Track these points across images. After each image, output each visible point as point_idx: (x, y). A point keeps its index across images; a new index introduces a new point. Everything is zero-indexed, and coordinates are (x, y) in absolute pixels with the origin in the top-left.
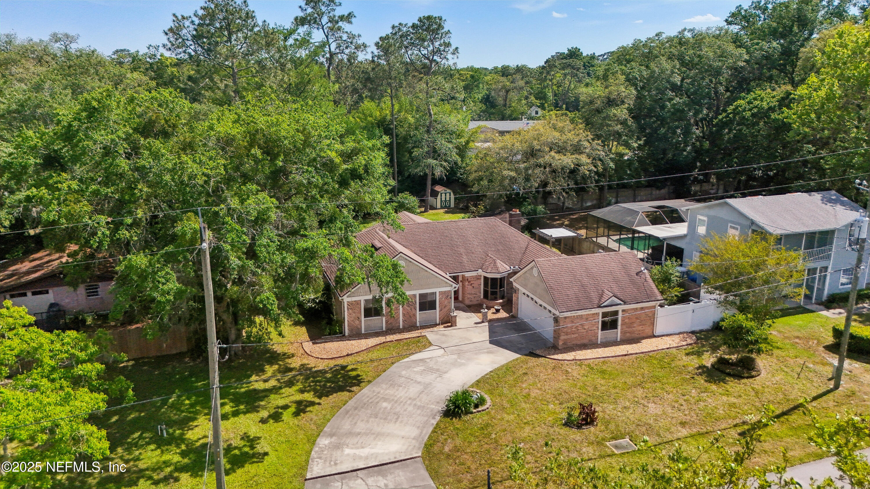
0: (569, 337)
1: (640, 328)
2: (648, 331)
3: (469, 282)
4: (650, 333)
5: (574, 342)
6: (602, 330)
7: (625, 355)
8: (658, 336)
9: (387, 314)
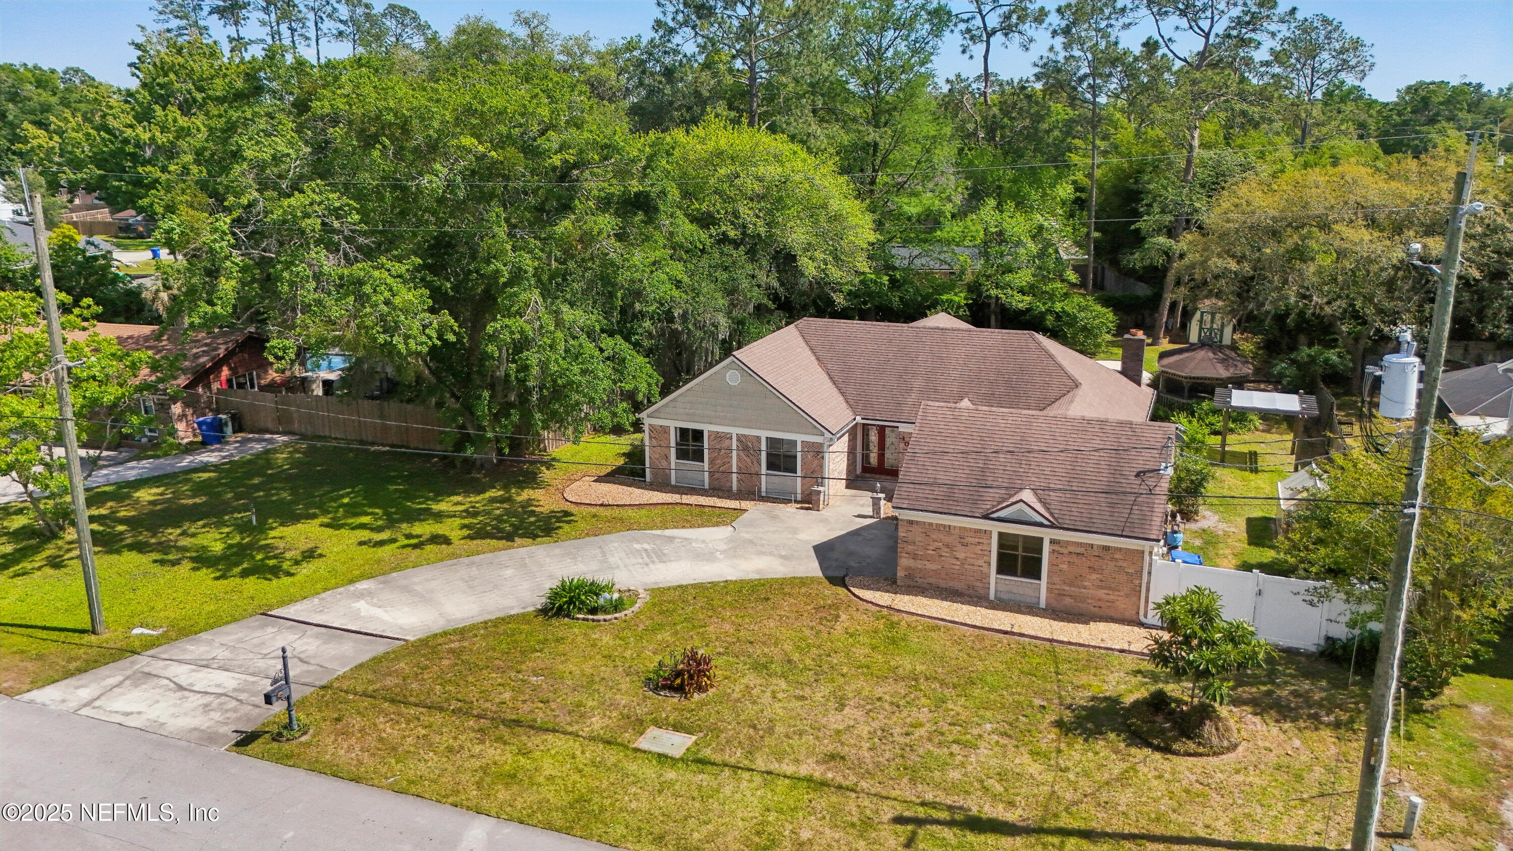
0: (919, 564)
2: (1123, 605)
3: (906, 444)
4: (1130, 614)
5: (932, 580)
6: (1000, 571)
8: (1149, 627)
9: (712, 461)
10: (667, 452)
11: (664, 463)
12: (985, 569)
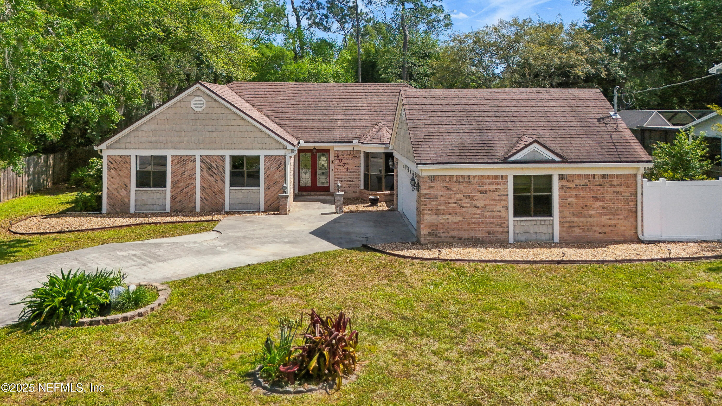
0: (441, 219)
1: (605, 219)
2: (625, 228)
3: (340, 160)
4: (630, 234)
6: (516, 214)
7: (559, 262)
8: (649, 242)
9: (174, 185)
10: (127, 181)
11: (123, 193)
12: (503, 214)
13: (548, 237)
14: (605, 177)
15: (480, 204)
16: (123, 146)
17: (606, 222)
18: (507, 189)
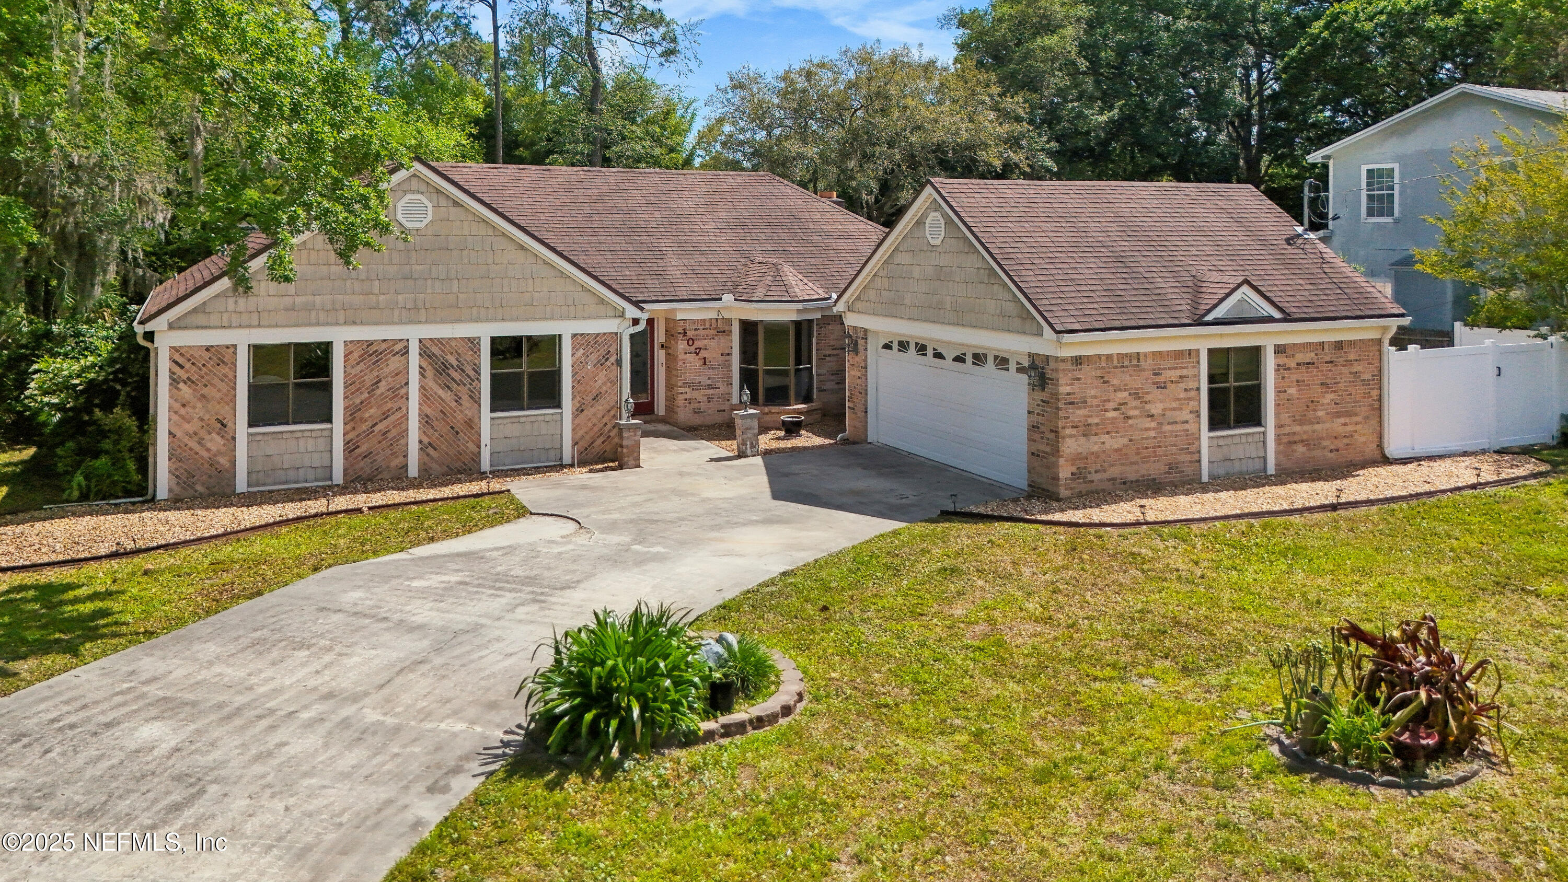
0: (1093, 445)
1: (1337, 425)
2: (1364, 439)
3: (691, 341)
5: (1115, 472)
6: (1213, 426)
7: (1334, 508)
8: (1404, 461)
9: (352, 415)
10: (225, 411)
11: (215, 442)
12: (1191, 427)
13: (1258, 465)
14: (1339, 345)
15: (1156, 409)
16: (214, 319)
17: (1341, 429)
18: (1198, 376)
